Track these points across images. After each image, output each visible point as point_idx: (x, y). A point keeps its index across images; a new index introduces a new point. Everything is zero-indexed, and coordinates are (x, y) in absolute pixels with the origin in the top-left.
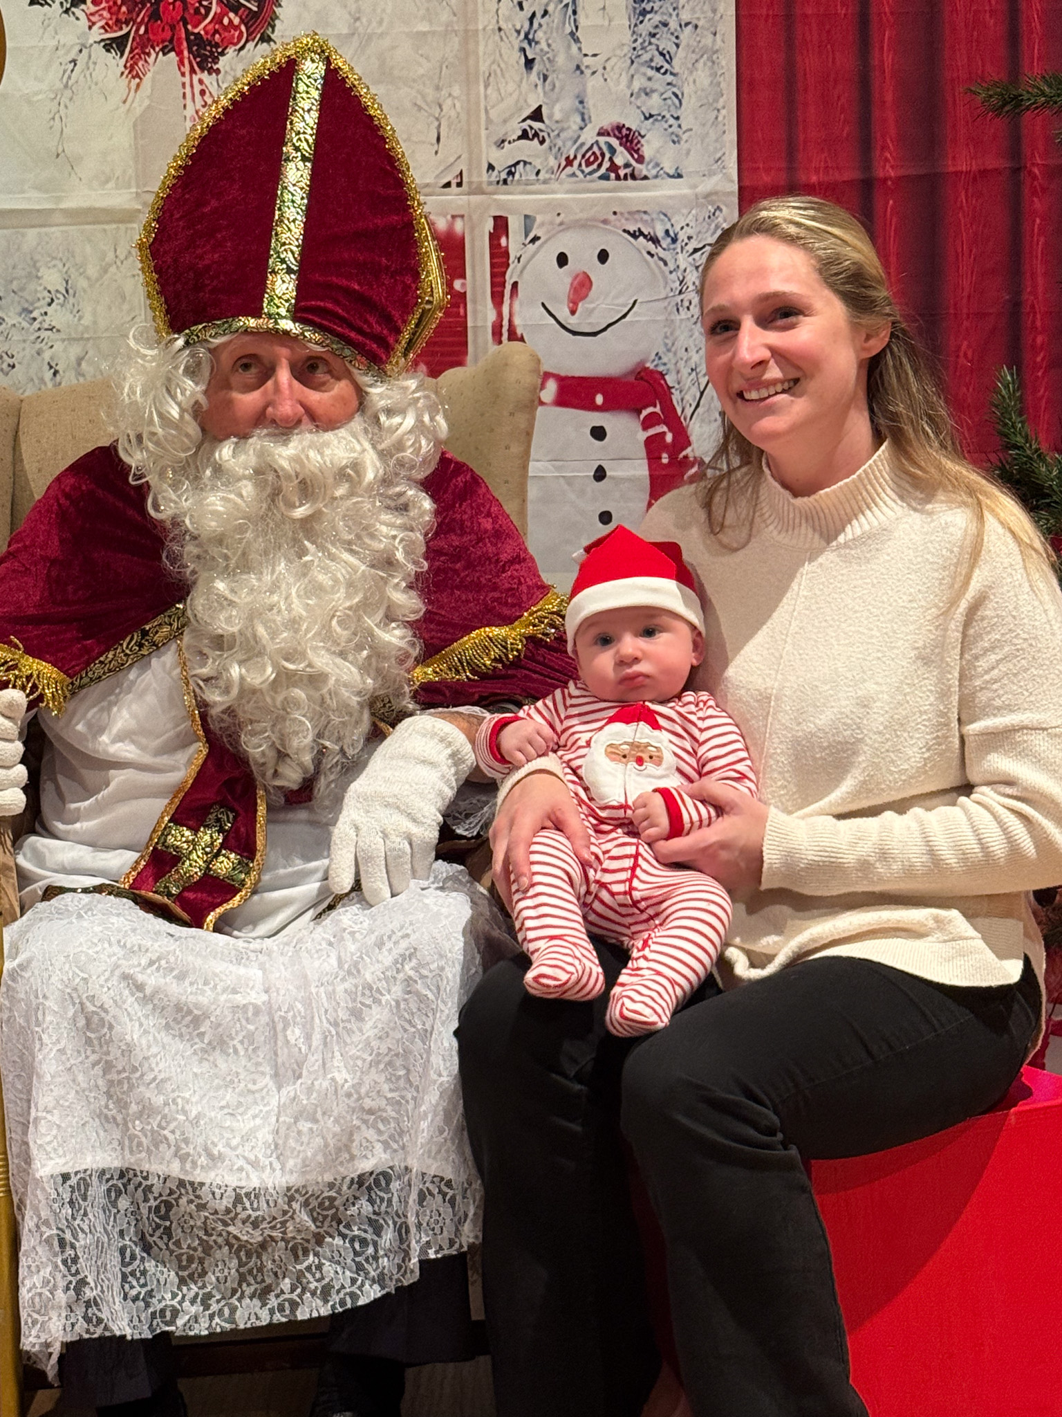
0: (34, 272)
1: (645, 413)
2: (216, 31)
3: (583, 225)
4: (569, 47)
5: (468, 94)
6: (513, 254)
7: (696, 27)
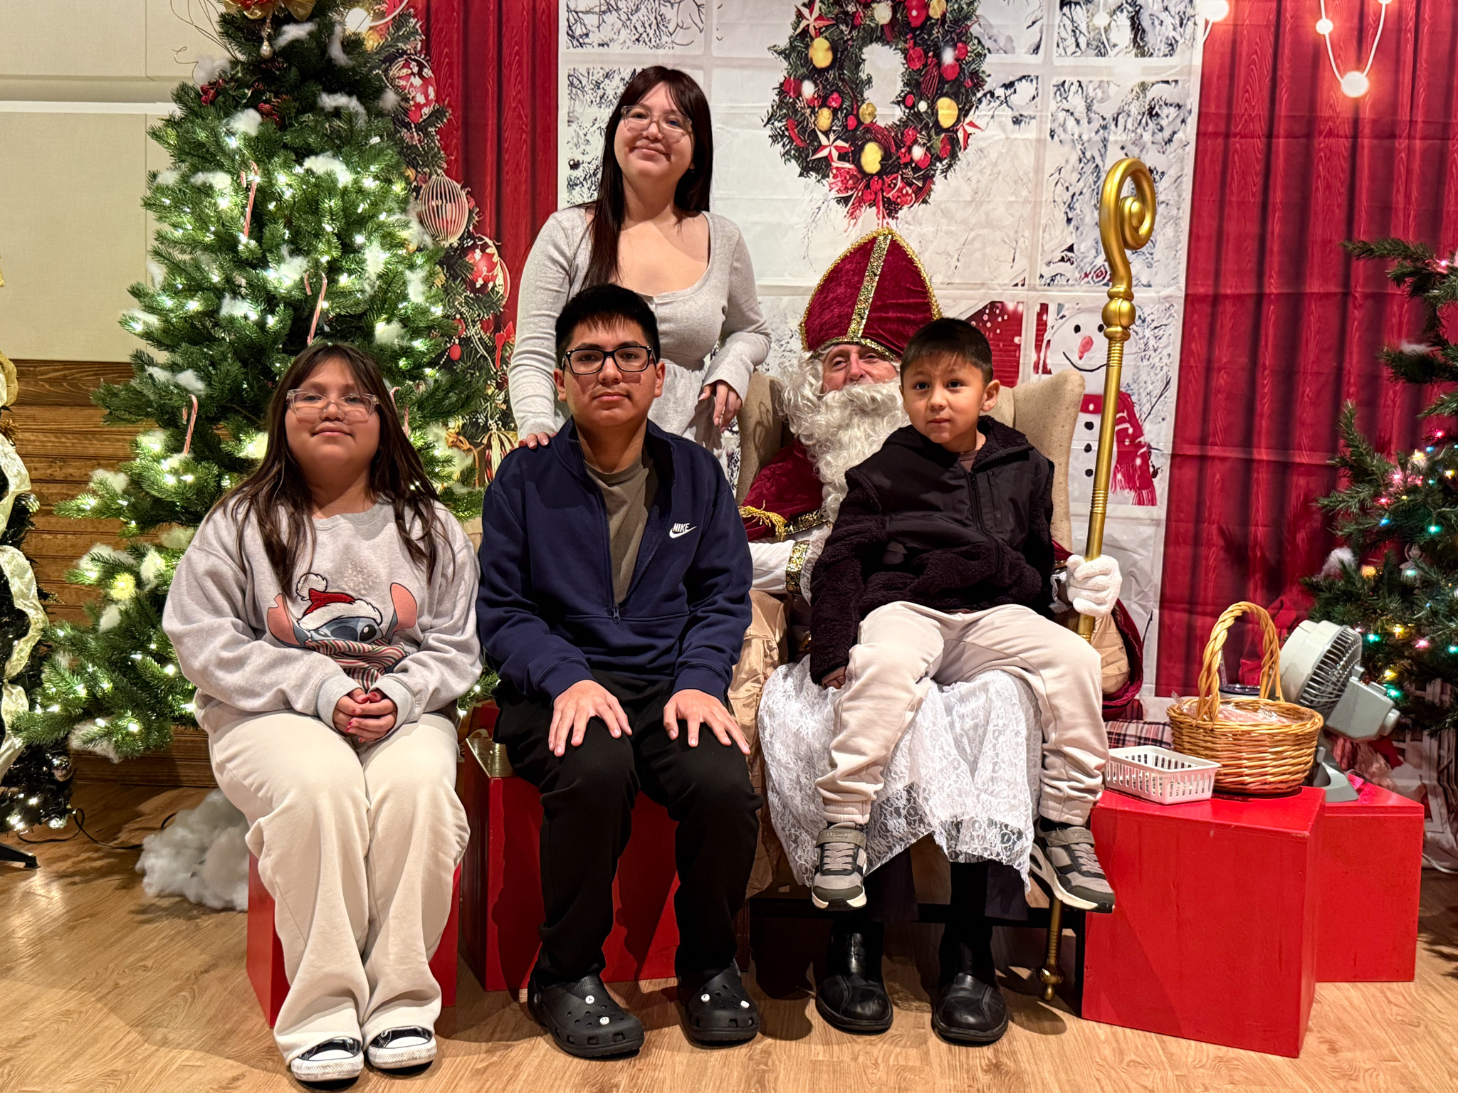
2: (899, 197)
5: (1033, 236)
6: (1049, 324)
7: (1168, 204)
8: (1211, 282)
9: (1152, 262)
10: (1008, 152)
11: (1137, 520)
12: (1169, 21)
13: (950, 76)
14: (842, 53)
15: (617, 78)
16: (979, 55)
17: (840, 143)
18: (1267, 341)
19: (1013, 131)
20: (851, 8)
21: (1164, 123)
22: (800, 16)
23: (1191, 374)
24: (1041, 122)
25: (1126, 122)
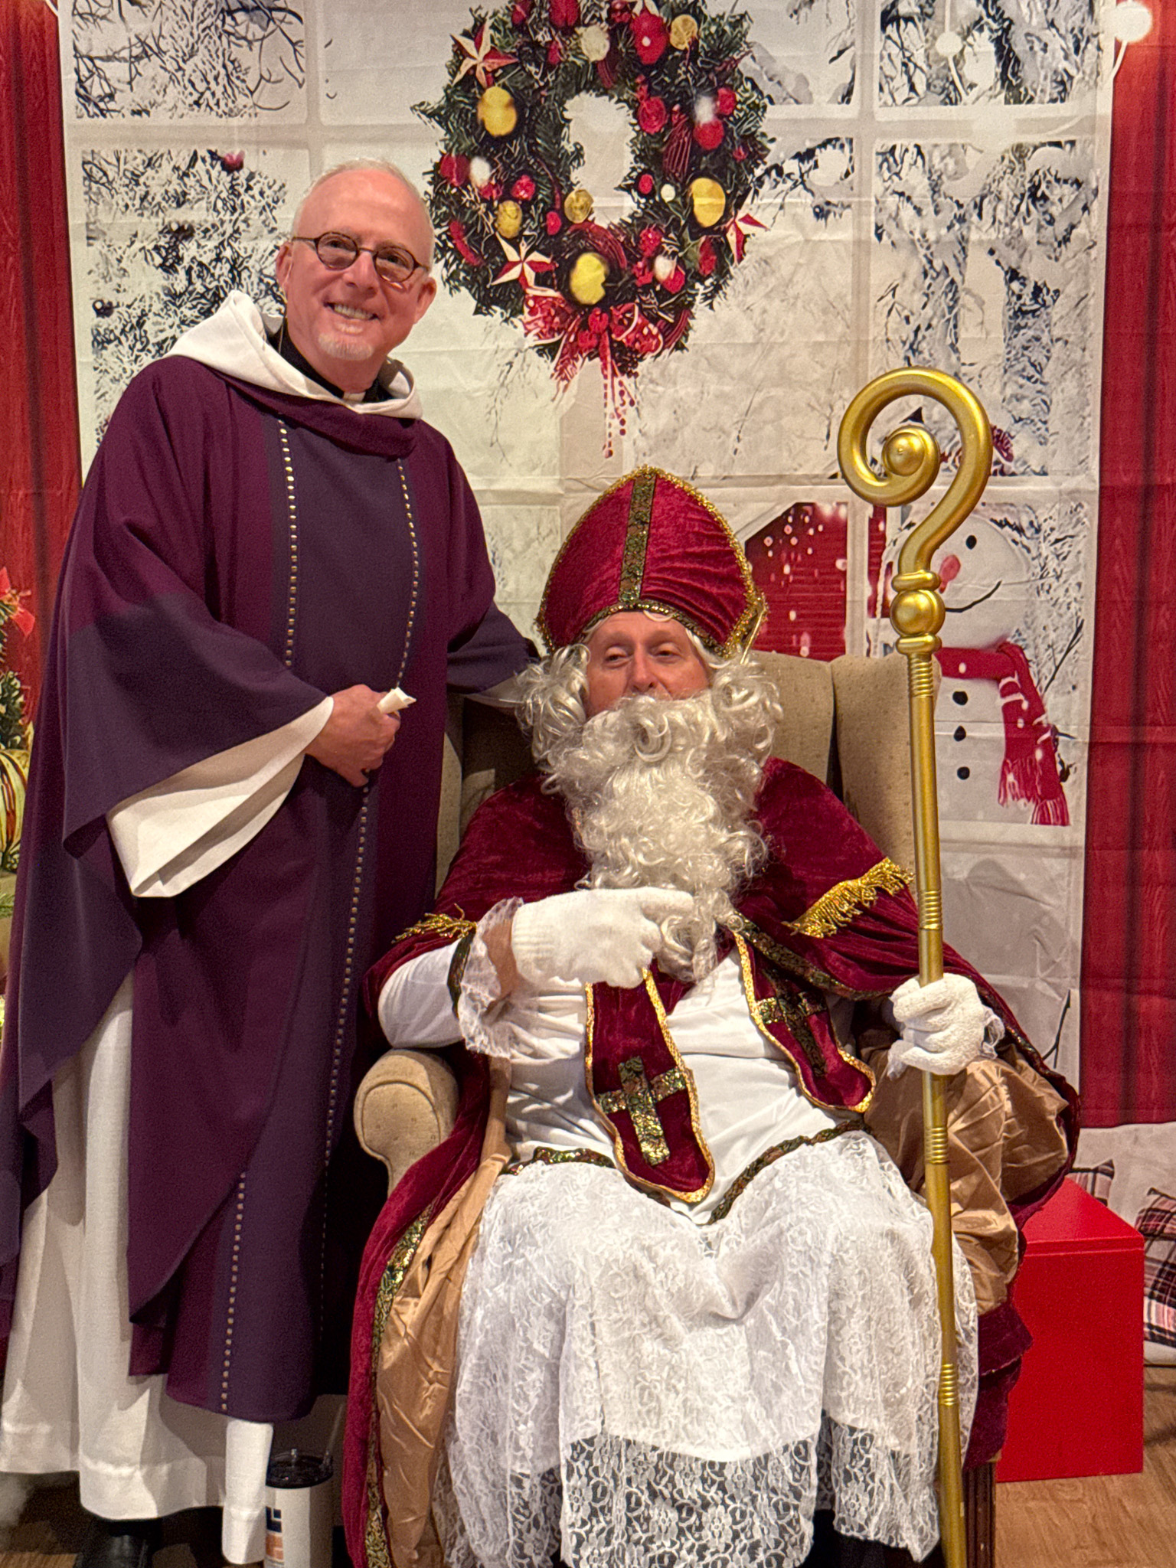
1: (1004, 682)
2: (637, 340)
4: (949, 356)
6: (889, 538)
7: (1066, 342)
8: (1140, 466)
9: (1047, 435)
10: (810, 262)
11: (1040, 849)
12: (1056, 43)
13: (709, 142)
14: (532, 109)
15: (166, 168)
16: (755, 107)
17: (536, 257)
19: (816, 230)
20: (543, 37)
21: (1055, 210)
22: (460, 52)
23: (1115, 613)
24: (860, 214)
25: (995, 209)
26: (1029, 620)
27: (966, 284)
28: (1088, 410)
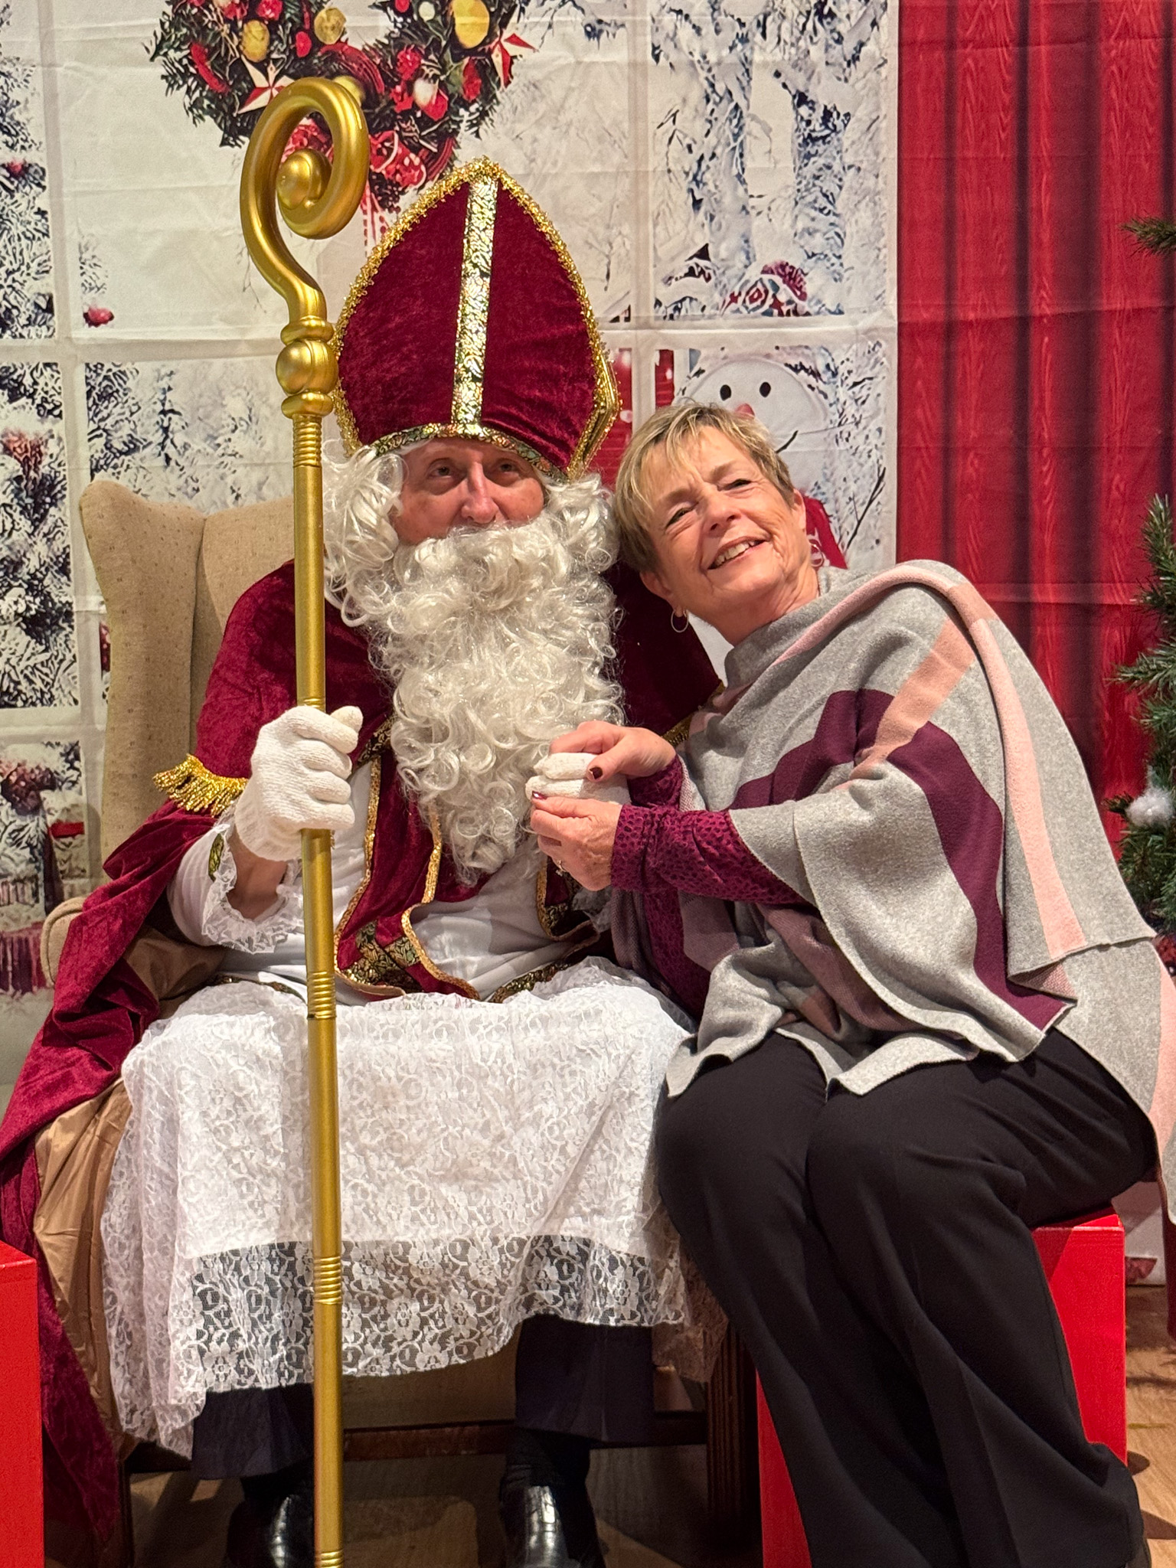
0: (219, 400)
2: (397, 171)
3: (745, 359)
4: (735, 189)
5: (637, 232)
6: (678, 385)
7: (859, 169)
8: (940, 301)
9: (842, 271)
10: (582, 86)
17: (286, 81)
18: (1042, 399)
19: (587, 51)
21: (843, 28)
23: (918, 463)
24: (635, 34)
25: (779, 28)
26: (828, 472)
27: (751, 111)
28: (883, 241)
